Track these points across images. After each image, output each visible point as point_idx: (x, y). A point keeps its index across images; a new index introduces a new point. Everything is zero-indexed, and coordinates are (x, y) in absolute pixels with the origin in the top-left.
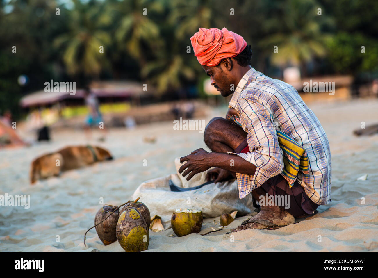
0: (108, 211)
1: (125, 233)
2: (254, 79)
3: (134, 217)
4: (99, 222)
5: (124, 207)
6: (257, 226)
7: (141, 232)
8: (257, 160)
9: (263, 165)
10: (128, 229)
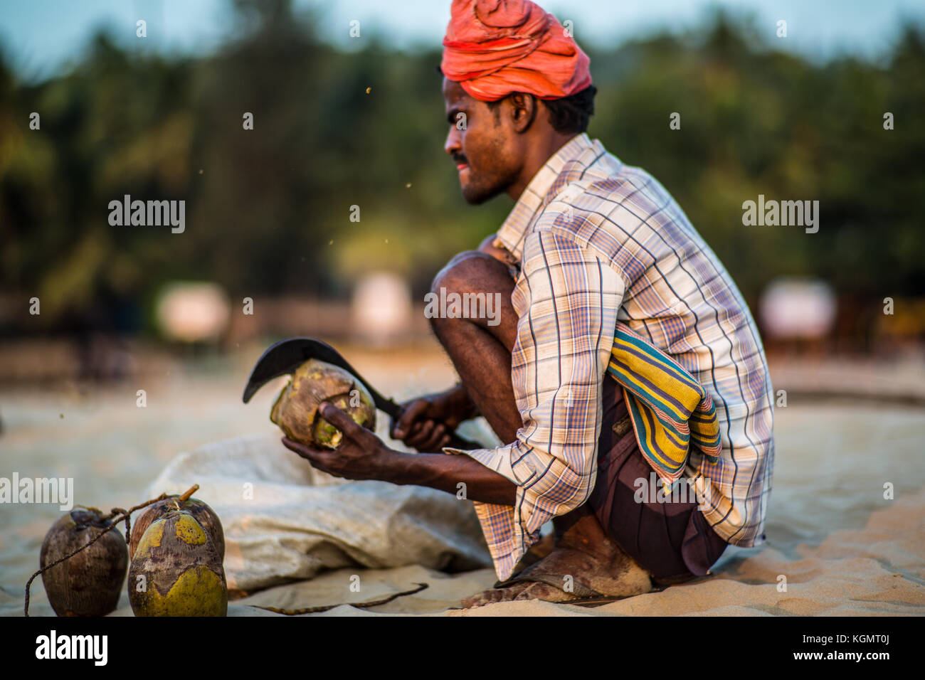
0: (88, 526)
1: (159, 584)
2: (576, 174)
3: (189, 537)
4: (58, 555)
5: (150, 512)
6: (545, 592)
7: (207, 586)
8: (517, 465)
9: (536, 477)
10: (169, 572)
